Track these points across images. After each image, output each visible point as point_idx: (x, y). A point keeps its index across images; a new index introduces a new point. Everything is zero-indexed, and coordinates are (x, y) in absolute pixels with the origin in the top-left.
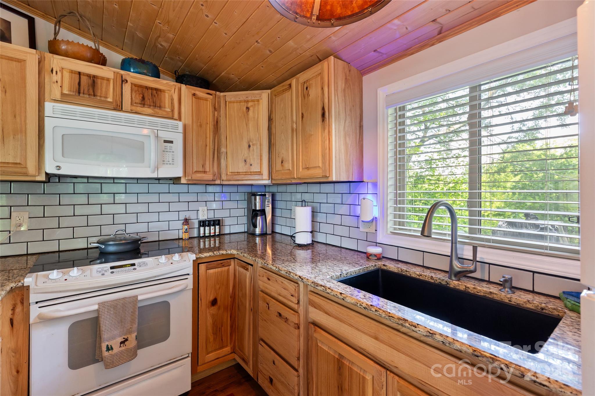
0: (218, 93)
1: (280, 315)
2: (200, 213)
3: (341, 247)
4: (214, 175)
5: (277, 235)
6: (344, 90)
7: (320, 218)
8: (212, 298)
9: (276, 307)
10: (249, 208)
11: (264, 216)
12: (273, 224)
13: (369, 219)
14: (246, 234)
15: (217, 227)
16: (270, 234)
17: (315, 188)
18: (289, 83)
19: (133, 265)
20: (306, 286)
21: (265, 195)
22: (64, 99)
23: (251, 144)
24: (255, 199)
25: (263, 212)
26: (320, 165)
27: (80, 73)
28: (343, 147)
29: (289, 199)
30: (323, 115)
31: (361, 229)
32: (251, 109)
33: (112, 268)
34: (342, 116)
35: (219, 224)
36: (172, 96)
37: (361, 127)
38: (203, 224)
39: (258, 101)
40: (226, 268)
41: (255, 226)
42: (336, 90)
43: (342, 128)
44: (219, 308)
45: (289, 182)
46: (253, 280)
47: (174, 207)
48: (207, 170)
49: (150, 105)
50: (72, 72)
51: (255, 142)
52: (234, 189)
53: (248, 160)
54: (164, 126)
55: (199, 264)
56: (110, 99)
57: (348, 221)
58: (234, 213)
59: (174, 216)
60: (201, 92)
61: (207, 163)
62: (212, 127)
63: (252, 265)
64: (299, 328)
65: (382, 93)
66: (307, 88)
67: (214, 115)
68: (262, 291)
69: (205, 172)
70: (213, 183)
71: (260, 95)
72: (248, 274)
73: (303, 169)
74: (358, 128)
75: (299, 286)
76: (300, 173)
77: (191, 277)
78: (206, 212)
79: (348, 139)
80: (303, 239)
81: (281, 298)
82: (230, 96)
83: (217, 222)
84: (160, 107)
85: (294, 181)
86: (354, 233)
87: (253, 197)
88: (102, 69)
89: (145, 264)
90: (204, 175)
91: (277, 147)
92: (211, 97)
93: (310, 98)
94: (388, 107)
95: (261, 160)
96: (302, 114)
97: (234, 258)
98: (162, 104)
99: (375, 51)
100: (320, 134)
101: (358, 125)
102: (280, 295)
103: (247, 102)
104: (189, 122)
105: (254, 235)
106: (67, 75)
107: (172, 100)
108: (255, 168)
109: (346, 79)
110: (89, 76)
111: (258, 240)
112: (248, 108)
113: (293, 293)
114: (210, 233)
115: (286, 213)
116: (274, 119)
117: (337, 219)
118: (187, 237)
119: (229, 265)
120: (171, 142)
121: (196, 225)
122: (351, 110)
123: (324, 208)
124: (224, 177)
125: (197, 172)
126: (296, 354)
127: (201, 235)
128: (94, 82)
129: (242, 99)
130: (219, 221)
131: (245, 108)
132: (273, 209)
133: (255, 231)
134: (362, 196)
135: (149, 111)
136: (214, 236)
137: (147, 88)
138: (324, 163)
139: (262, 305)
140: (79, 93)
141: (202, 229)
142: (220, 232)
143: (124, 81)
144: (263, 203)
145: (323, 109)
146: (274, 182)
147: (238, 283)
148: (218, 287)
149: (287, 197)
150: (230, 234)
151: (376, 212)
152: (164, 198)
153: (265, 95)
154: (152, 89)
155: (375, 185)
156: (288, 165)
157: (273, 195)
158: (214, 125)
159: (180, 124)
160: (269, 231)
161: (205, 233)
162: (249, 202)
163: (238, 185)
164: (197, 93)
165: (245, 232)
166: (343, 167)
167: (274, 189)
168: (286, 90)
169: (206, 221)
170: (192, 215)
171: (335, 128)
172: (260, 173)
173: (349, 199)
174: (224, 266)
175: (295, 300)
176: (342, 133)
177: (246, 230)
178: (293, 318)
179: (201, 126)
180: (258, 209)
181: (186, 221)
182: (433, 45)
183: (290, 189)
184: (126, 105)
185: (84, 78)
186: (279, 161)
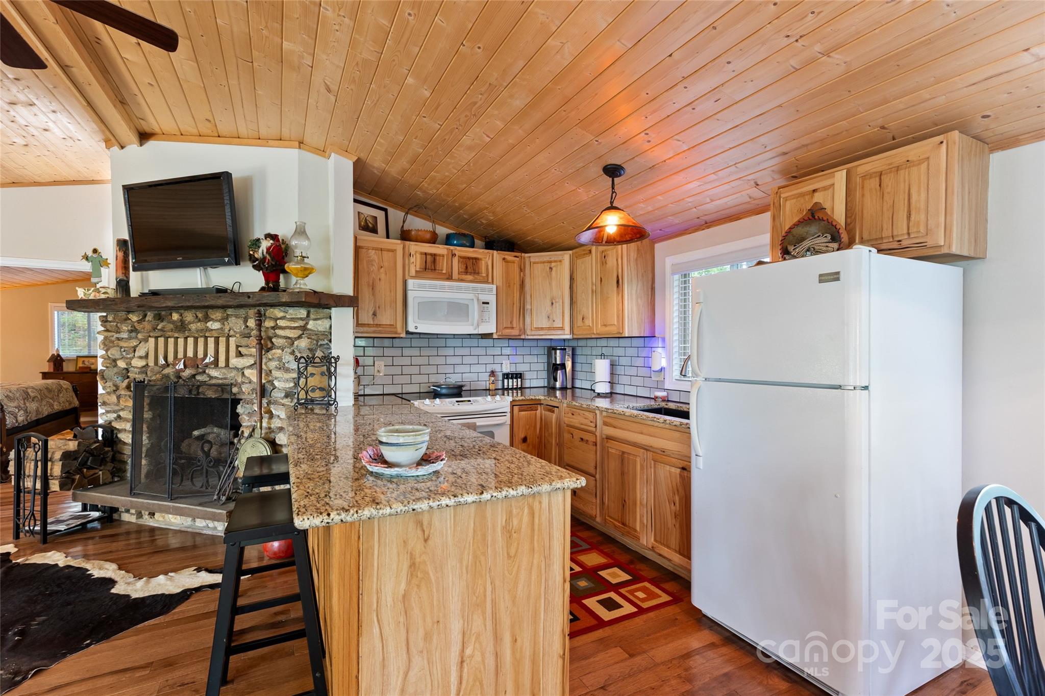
0: (523, 254)
1: (582, 439)
2: (504, 365)
3: (637, 396)
4: (520, 331)
5: (577, 390)
6: (636, 260)
7: (619, 370)
8: (523, 436)
9: (578, 434)
10: (548, 363)
11: (564, 370)
12: (573, 379)
13: (658, 368)
14: (546, 389)
15: (519, 380)
16: (570, 389)
17: (613, 343)
18: (588, 249)
19: (469, 401)
20: (601, 412)
21: (565, 349)
22: (418, 275)
23: (554, 301)
24: (556, 353)
25: (563, 366)
26: (616, 323)
27: (426, 254)
28: (635, 309)
29: (589, 353)
30: (618, 282)
31: (653, 378)
32: (554, 269)
33: (457, 402)
34: (635, 282)
35: (520, 377)
36: (487, 263)
37: (653, 289)
38: (507, 376)
39: (560, 261)
40: (535, 412)
41: (555, 380)
42: (629, 261)
43: (634, 292)
44: (528, 446)
45: (589, 337)
46: (559, 420)
47: (483, 360)
48: (515, 326)
49: (471, 273)
50: (421, 253)
51: (557, 300)
52: (534, 343)
53: (551, 317)
54: (483, 290)
55: (513, 406)
56: (444, 272)
57: (643, 372)
58: (534, 367)
59: (481, 368)
60: (509, 256)
61: (515, 321)
62: (518, 286)
63: (558, 407)
64: (596, 445)
65: (669, 262)
66: (605, 257)
67: (520, 275)
68: (568, 426)
69: (512, 328)
70: (519, 337)
71: (562, 256)
72: (554, 416)
73: (601, 326)
74: (650, 290)
75: (596, 414)
76: (599, 329)
77: (509, 415)
78: (509, 366)
79: (639, 300)
80: (602, 388)
81: (582, 426)
82: (534, 256)
83: (519, 376)
84: (478, 273)
85: (593, 336)
86: (648, 382)
87: (553, 352)
88: (439, 247)
89: (476, 401)
90: (510, 331)
91: (578, 305)
92: (518, 259)
93: (607, 265)
94: (673, 274)
95: (563, 316)
96: (601, 279)
97: (541, 404)
98: (480, 271)
99: (660, 230)
100: (615, 298)
101: (650, 287)
102: (582, 424)
103: (551, 262)
104: (500, 284)
105: (554, 388)
106: (418, 256)
107: (487, 266)
108: (558, 324)
109: (638, 249)
110: (431, 254)
111: (558, 393)
112: (551, 268)
113: (592, 420)
114: (513, 386)
115: (586, 368)
116: (575, 279)
117: (633, 371)
118: (494, 388)
119: (537, 410)
120: (488, 303)
121: (501, 378)
122: (642, 276)
123: (623, 361)
124: (528, 332)
125: (506, 328)
126: (593, 464)
127: (505, 387)
128: (435, 259)
129: (545, 259)
130: (521, 374)
131: (548, 269)
132: (573, 363)
133: (555, 385)
134: (653, 349)
135: (470, 277)
136: (516, 389)
137: (469, 258)
138: (618, 321)
139: (567, 436)
140: (426, 269)
141: (506, 381)
142: (521, 385)
143: (454, 255)
144: (563, 357)
145: (618, 277)
146: (575, 337)
147: (545, 424)
148: (528, 427)
149: (587, 351)
150: (530, 388)
151: (664, 363)
152: (475, 351)
153: (566, 256)
154: (472, 258)
155: (664, 339)
156: (589, 322)
157: (574, 350)
158: (520, 285)
159: (494, 287)
160: (569, 386)
161: (508, 385)
162: (549, 355)
163: (537, 339)
164: (506, 257)
165: (544, 387)
166: (635, 325)
167: (574, 344)
168: (587, 254)
169: (509, 374)
170: (497, 368)
171: (628, 293)
172: (562, 329)
173: (644, 353)
174: (532, 410)
175: (593, 425)
176: (634, 296)
177: (546, 385)
178: (591, 438)
179: (509, 286)
180: (558, 363)
181: (493, 373)
182: (703, 229)
183: (590, 343)
184: (455, 275)
185: (429, 257)
186: (580, 318)
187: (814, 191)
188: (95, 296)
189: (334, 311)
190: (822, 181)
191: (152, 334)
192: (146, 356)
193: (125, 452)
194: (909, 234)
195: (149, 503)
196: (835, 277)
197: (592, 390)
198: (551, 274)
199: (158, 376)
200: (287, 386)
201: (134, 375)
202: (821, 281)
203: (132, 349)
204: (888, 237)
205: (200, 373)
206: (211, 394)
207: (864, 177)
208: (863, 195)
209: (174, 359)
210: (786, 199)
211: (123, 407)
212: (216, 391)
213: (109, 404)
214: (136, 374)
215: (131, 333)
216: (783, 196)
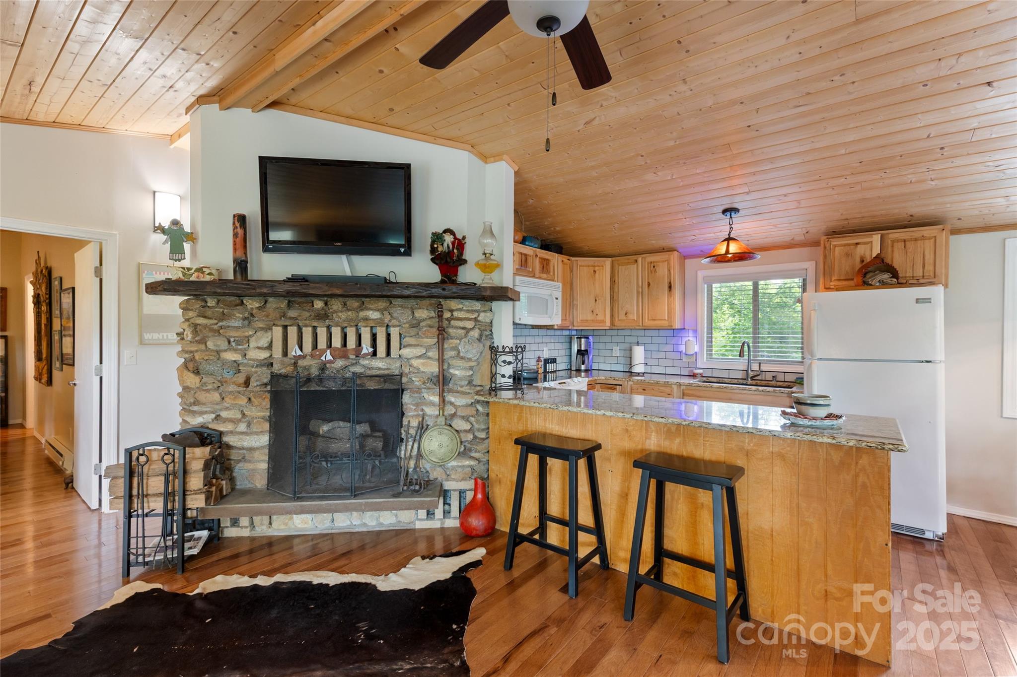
0: (572, 257)
2: (544, 352)
3: (665, 374)
13: (691, 353)
15: (555, 364)
18: (635, 259)
19: (565, 383)
22: (517, 272)
23: (597, 298)
24: (581, 341)
26: (667, 318)
27: (521, 253)
30: (670, 287)
31: (684, 360)
32: (597, 272)
35: (555, 362)
38: (547, 361)
39: (603, 266)
42: (678, 272)
47: (532, 347)
48: (567, 318)
49: (545, 272)
51: (600, 297)
53: (594, 311)
54: (554, 287)
56: (531, 270)
57: (672, 355)
59: (532, 355)
60: (565, 259)
61: (567, 314)
62: (569, 285)
63: (621, 385)
65: (701, 274)
66: (653, 267)
67: (571, 275)
69: (566, 320)
70: (568, 328)
71: (605, 262)
75: (673, 388)
76: (645, 323)
78: (547, 352)
82: (581, 260)
84: (550, 273)
85: (637, 328)
86: (677, 363)
87: (578, 340)
88: (528, 249)
90: (565, 322)
91: (621, 302)
92: (569, 261)
93: (657, 274)
95: (605, 311)
96: (648, 282)
98: (550, 270)
100: (666, 299)
103: (595, 266)
104: (561, 282)
106: (518, 255)
108: (600, 317)
109: (680, 263)
112: (595, 271)
117: (663, 355)
120: (557, 298)
128: (526, 259)
129: (590, 264)
130: (555, 359)
131: (593, 271)
134: (684, 338)
135: (545, 276)
137: (544, 259)
138: (669, 317)
140: (521, 267)
141: (547, 365)
143: (536, 256)
145: (670, 283)
146: (614, 328)
151: (696, 348)
152: (528, 339)
153: (608, 262)
154: (546, 260)
155: (695, 331)
156: (632, 317)
159: (559, 284)
168: (632, 262)
169: (549, 359)
170: (541, 354)
171: (677, 296)
172: (603, 322)
173: (674, 341)
179: (565, 284)
180: (582, 349)
181: (539, 359)
184: (537, 274)
185: (523, 256)
186: (622, 313)
187: (857, 244)
188: (198, 277)
189: (495, 305)
190: (862, 238)
191: (279, 323)
192: (270, 347)
193: (232, 457)
194: (923, 276)
195: (330, 504)
196: (928, 300)
197: (629, 372)
198: (595, 276)
199: (288, 368)
200: (468, 374)
201: (249, 369)
202: (917, 302)
203: (247, 339)
204: (910, 277)
205: (353, 364)
206: (372, 385)
207: (893, 241)
208: (893, 251)
209: (313, 350)
210: (835, 246)
211: (228, 405)
212: (379, 382)
213: (204, 404)
214: (253, 367)
215: (244, 320)
216: (833, 243)
